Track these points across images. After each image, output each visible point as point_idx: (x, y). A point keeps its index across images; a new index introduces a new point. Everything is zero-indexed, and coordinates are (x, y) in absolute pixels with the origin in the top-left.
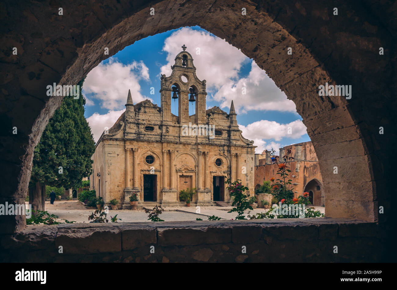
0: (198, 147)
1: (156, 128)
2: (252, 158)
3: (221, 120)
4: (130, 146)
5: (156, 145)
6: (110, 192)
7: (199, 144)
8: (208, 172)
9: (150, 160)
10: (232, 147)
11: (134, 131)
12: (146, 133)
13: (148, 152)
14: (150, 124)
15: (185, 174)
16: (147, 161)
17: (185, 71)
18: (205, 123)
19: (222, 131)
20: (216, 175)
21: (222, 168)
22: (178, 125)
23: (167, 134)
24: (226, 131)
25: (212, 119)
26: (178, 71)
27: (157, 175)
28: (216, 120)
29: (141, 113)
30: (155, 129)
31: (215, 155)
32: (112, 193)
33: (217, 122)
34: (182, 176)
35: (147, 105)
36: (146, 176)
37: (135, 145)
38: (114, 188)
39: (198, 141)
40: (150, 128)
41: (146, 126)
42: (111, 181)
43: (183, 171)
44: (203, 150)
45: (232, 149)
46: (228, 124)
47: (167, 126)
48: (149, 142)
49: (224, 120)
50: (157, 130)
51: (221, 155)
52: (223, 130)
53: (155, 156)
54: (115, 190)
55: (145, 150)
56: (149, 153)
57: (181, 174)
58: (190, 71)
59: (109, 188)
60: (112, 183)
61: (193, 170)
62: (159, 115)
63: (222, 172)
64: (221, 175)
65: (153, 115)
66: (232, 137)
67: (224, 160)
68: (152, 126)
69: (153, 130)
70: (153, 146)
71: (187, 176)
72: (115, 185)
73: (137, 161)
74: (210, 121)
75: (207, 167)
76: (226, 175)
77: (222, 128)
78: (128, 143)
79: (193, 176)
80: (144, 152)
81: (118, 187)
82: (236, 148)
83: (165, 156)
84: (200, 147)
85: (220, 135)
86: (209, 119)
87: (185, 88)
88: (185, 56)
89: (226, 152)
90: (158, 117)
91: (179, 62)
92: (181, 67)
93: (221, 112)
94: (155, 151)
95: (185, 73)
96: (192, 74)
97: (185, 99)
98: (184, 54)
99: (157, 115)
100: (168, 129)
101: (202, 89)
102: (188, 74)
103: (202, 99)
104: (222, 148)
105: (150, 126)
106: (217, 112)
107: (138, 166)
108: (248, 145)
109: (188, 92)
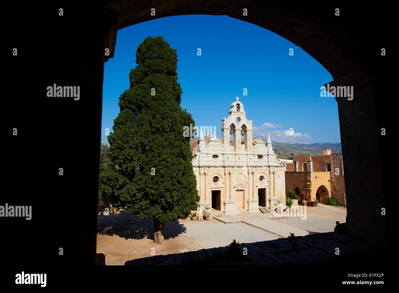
0: (248, 168)
1: (220, 156)
2: (283, 174)
3: (262, 148)
7: (249, 167)
8: (255, 186)
9: (216, 179)
10: (270, 167)
11: (206, 159)
12: (213, 160)
15: (240, 189)
16: (214, 181)
18: (252, 150)
19: (263, 155)
20: (260, 188)
21: (264, 182)
22: (235, 153)
23: (227, 160)
24: (266, 156)
27: (221, 191)
28: (258, 148)
29: (210, 146)
31: (260, 173)
33: (260, 149)
34: (238, 190)
36: (213, 192)
37: (206, 170)
39: (249, 165)
40: (215, 156)
41: (213, 154)
43: (239, 187)
44: (252, 170)
45: (270, 169)
47: (226, 154)
48: (216, 167)
49: (264, 148)
50: (220, 158)
51: (264, 173)
53: (219, 176)
55: (213, 173)
56: (216, 175)
58: (242, 115)
61: (245, 186)
62: (222, 146)
64: (263, 187)
65: (218, 146)
66: (270, 160)
67: (265, 176)
68: (217, 155)
70: (218, 169)
71: (241, 190)
73: (208, 182)
75: (254, 182)
77: (263, 153)
79: (245, 190)
80: (212, 175)
82: (273, 167)
83: (227, 176)
84: (250, 168)
85: (262, 159)
86: (254, 148)
87: (238, 127)
88: (238, 105)
89: (266, 170)
90: (221, 148)
91: (234, 109)
92: (236, 112)
93: (262, 142)
94: (220, 173)
95: (238, 116)
96: (243, 117)
97: (238, 133)
98: (238, 103)
99: (220, 146)
100: (228, 157)
101: (249, 127)
102: (240, 117)
103: (249, 134)
104: (264, 168)
105: (216, 154)
106: (260, 142)
107: (208, 185)
108: (280, 164)
109: (240, 129)
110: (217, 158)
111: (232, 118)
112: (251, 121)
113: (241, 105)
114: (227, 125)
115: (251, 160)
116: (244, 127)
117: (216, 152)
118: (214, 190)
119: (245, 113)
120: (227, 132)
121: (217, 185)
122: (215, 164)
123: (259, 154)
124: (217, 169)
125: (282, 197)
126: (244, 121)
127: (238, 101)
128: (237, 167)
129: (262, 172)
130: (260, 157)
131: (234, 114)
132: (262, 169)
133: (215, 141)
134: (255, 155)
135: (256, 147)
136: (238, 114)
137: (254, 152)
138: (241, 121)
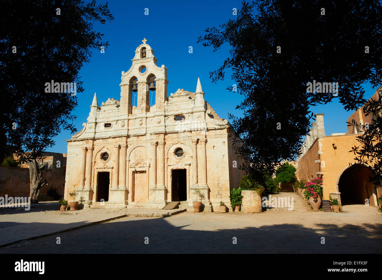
1: (113, 124)
2: (225, 142)
3: (183, 103)
4: (86, 145)
5: (110, 140)
6: (68, 192)
7: (152, 134)
8: (162, 165)
9: (105, 156)
10: (193, 133)
11: (92, 130)
12: (104, 130)
15: (138, 169)
17: (142, 63)
18: (163, 109)
19: (184, 115)
21: (184, 159)
23: (122, 128)
24: (189, 114)
26: (135, 65)
27: (109, 172)
28: (176, 104)
29: (101, 112)
31: (174, 144)
33: (178, 106)
34: (137, 172)
36: (99, 174)
38: (71, 188)
40: (107, 125)
41: (104, 123)
42: (69, 181)
44: (157, 140)
46: (192, 105)
47: (121, 120)
48: (105, 139)
49: (187, 102)
50: (114, 126)
52: (186, 114)
53: (109, 152)
54: (72, 189)
55: (101, 147)
56: (104, 150)
57: (133, 169)
58: (148, 61)
59: (67, 187)
60: (70, 183)
61: (147, 164)
62: (117, 110)
63: (182, 164)
64: (180, 168)
65: (111, 111)
66: (196, 120)
67: (184, 148)
68: (110, 123)
69: (110, 126)
70: (107, 142)
71: (142, 172)
72: (73, 185)
73: (92, 160)
74: (170, 106)
76: (187, 167)
77: (184, 112)
78: (84, 142)
79: (147, 171)
80: (99, 150)
82: (198, 132)
83: (117, 151)
84: (153, 137)
85: (182, 120)
86: (168, 105)
87: (142, 78)
88: (144, 48)
89: (187, 138)
90: (116, 113)
91: (138, 56)
92: (138, 60)
93: (182, 94)
94: (110, 147)
95: (143, 64)
96: (150, 63)
97: (142, 90)
98: (143, 46)
99: (115, 111)
100: (123, 124)
101: (160, 75)
102: (146, 64)
103: (160, 86)
104: (183, 135)
105: (108, 123)
106: (178, 95)
107: (93, 164)
108: (220, 126)
109: (145, 82)
112: (163, 66)
113: (148, 48)
114: (126, 80)
115: (159, 125)
116: (151, 77)
117: (108, 120)
118: (101, 171)
119: (153, 56)
120: (125, 92)
121: (106, 164)
122: (105, 135)
123: (177, 113)
125: (220, 184)
126: (152, 68)
127: (146, 43)
128: (134, 136)
129: (177, 142)
130: (179, 117)
131: (136, 63)
132: (179, 137)
133: (108, 105)
134: (169, 117)
135: (170, 102)
136: (143, 62)
137: (168, 112)
138: (146, 70)
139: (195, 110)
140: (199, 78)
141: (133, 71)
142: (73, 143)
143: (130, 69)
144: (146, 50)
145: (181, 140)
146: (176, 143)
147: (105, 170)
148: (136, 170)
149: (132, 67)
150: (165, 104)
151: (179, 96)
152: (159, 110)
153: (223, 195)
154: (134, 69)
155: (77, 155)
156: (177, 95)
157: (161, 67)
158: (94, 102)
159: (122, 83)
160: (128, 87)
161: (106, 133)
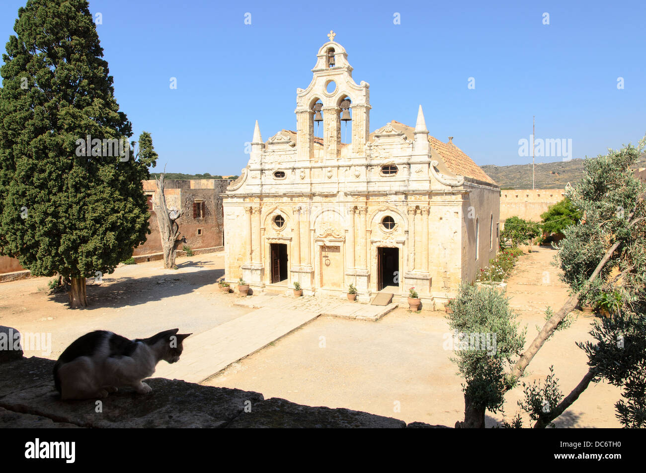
0: (347, 199)
1: (288, 173)
2: (457, 213)
3: (395, 147)
4: (249, 204)
5: (285, 199)
6: (230, 267)
7: (350, 195)
9: (278, 221)
10: (410, 196)
11: (257, 182)
12: (274, 182)
13: (275, 211)
14: (279, 169)
15: (328, 244)
16: (276, 224)
17: (329, 76)
18: (364, 155)
19: (397, 166)
20: (381, 246)
21: (395, 233)
22: (320, 165)
24: (405, 166)
25: (377, 146)
26: (318, 78)
27: (286, 245)
28: (384, 147)
29: (268, 154)
30: (285, 174)
31: (381, 211)
32: (231, 269)
33: (387, 151)
35: (276, 141)
36: (273, 246)
37: (256, 203)
38: (234, 262)
40: (280, 174)
41: (274, 171)
42: (230, 253)
43: (324, 239)
44: (355, 203)
45: (409, 200)
46: (409, 152)
47: (300, 168)
48: (276, 196)
50: (288, 177)
51: (393, 211)
52: (399, 164)
53: (283, 216)
54: (236, 265)
55: (271, 207)
56: (278, 212)
57: (321, 244)
58: (338, 73)
59: (228, 262)
60: (231, 255)
61: (341, 238)
62: (293, 152)
63: (392, 241)
64: (390, 245)
65: (284, 153)
66: (414, 176)
67: (396, 218)
68: (282, 171)
69: (282, 176)
70: (281, 201)
71: (332, 248)
72: (235, 258)
74: (375, 150)
76: (400, 246)
77: (396, 161)
78: (247, 200)
79: (341, 247)
80: (270, 211)
81: (238, 260)
82: (418, 196)
84: (350, 198)
85: (394, 174)
86: (372, 148)
87: (330, 103)
88: (332, 50)
89: (400, 204)
90: (291, 156)
91: (322, 63)
93: (393, 133)
94: (285, 208)
95: (330, 78)
96: (342, 76)
97: (330, 121)
98: (329, 46)
99: (290, 152)
100: (302, 174)
101: (358, 98)
102: (335, 79)
103: (358, 116)
104: (394, 198)
105: (280, 170)
106: (388, 134)
107: (262, 232)
108: (452, 187)
109: (334, 109)
110: (284, 178)
111: (314, 85)
112: (363, 84)
113: (339, 49)
114: (304, 104)
115: (357, 180)
116: (344, 101)
117: (279, 166)
118: (274, 242)
119: (347, 65)
120: (303, 122)
121: (281, 233)
122: (277, 190)
123: (386, 162)
124: (278, 200)
125: (448, 273)
126: (345, 84)
127: (334, 40)
128: (320, 195)
129: (385, 208)
130: (389, 169)
131: (321, 75)
132: (388, 201)
133: (278, 143)
134: (373, 167)
135: (375, 145)
136: (330, 74)
137: (371, 159)
138: (336, 89)
139: (413, 160)
140: (420, 106)
141: (314, 88)
142: (229, 200)
143: (311, 86)
144: (334, 53)
145: (392, 205)
146: (383, 209)
147: (281, 242)
148: (325, 244)
149: (313, 82)
150: (366, 146)
151: (389, 136)
152: (357, 155)
153: (451, 289)
154: (316, 86)
155: (238, 216)
156: (384, 133)
157: (360, 85)
158: (257, 137)
159: (298, 109)
160: (307, 116)
161: (277, 186)
